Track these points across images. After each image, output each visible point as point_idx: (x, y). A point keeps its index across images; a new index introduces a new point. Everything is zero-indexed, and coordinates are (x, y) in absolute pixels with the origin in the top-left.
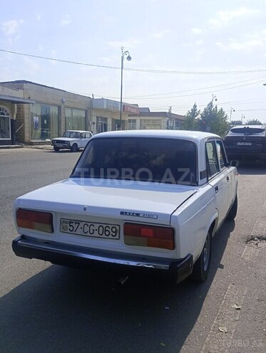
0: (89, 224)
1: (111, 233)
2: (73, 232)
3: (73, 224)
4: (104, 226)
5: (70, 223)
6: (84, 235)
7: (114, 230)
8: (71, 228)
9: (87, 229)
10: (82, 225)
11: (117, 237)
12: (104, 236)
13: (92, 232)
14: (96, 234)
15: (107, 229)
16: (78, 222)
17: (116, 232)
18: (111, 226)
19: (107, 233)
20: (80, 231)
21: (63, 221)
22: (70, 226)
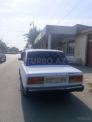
0: (57, 79)
1: (64, 80)
2: (51, 82)
3: (51, 80)
4: (62, 78)
5: (50, 79)
6: (55, 82)
7: (65, 79)
8: (50, 81)
9: (56, 80)
10: (54, 79)
11: (66, 81)
12: (62, 81)
13: (58, 81)
14: (59, 81)
15: (63, 79)
16: (53, 79)
17: (65, 80)
18: (64, 78)
19: (63, 80)
20: (53, 82)
21: (47, 79)
22: (50, 80)
